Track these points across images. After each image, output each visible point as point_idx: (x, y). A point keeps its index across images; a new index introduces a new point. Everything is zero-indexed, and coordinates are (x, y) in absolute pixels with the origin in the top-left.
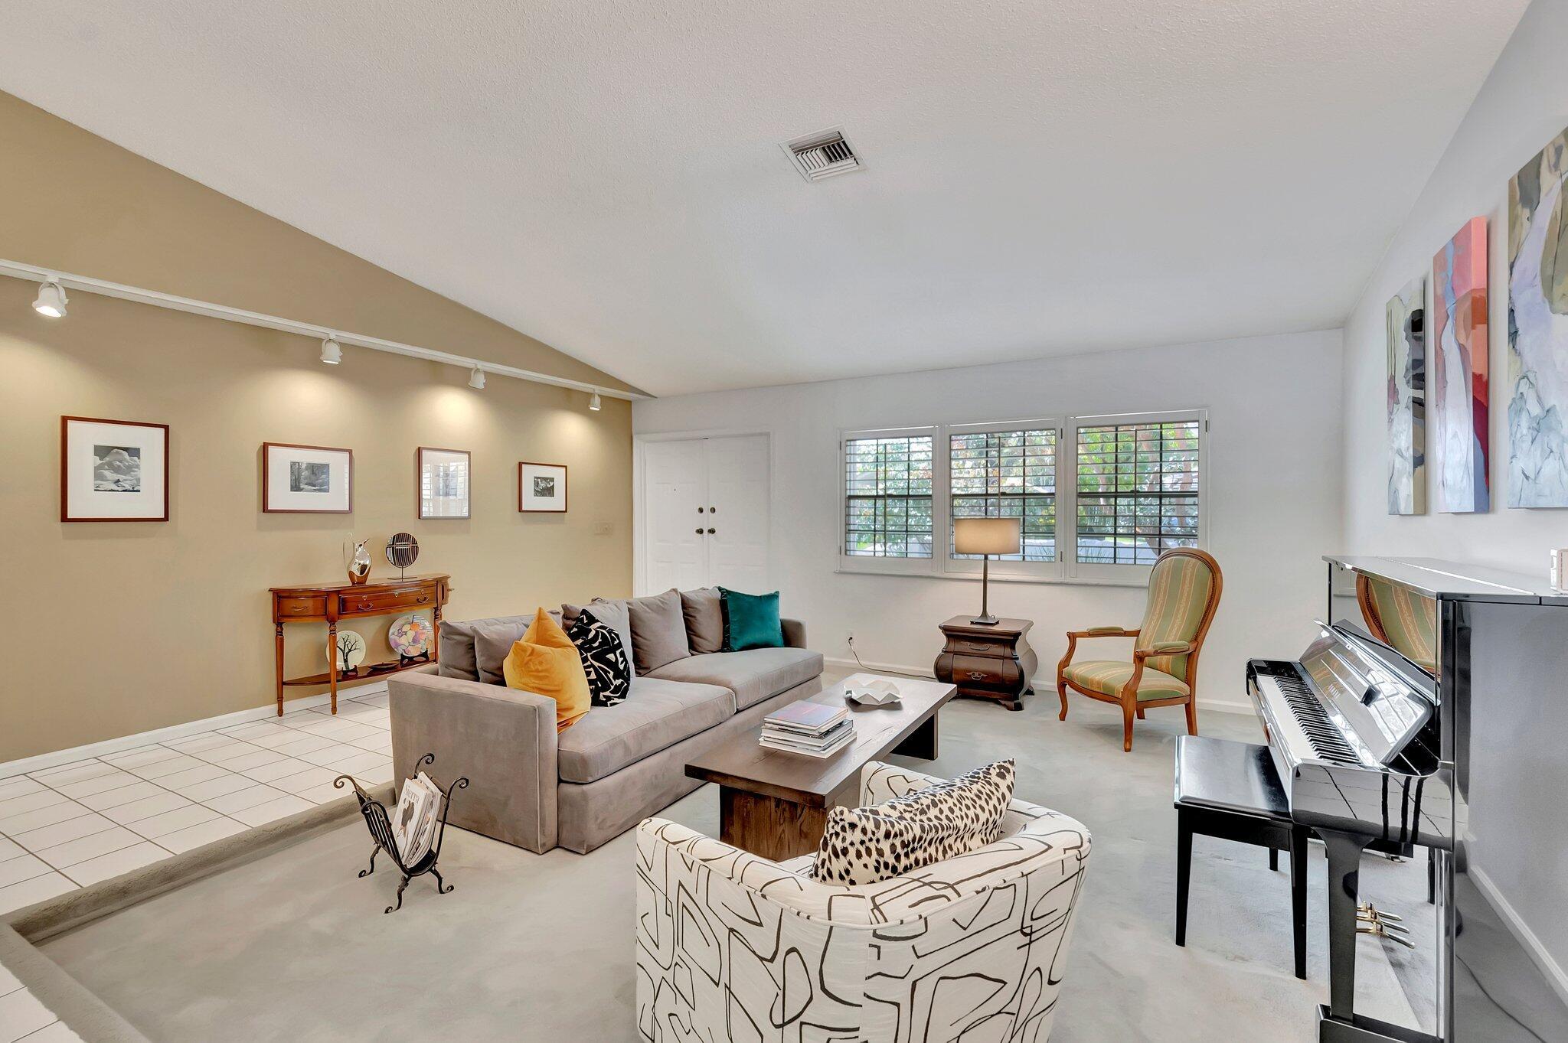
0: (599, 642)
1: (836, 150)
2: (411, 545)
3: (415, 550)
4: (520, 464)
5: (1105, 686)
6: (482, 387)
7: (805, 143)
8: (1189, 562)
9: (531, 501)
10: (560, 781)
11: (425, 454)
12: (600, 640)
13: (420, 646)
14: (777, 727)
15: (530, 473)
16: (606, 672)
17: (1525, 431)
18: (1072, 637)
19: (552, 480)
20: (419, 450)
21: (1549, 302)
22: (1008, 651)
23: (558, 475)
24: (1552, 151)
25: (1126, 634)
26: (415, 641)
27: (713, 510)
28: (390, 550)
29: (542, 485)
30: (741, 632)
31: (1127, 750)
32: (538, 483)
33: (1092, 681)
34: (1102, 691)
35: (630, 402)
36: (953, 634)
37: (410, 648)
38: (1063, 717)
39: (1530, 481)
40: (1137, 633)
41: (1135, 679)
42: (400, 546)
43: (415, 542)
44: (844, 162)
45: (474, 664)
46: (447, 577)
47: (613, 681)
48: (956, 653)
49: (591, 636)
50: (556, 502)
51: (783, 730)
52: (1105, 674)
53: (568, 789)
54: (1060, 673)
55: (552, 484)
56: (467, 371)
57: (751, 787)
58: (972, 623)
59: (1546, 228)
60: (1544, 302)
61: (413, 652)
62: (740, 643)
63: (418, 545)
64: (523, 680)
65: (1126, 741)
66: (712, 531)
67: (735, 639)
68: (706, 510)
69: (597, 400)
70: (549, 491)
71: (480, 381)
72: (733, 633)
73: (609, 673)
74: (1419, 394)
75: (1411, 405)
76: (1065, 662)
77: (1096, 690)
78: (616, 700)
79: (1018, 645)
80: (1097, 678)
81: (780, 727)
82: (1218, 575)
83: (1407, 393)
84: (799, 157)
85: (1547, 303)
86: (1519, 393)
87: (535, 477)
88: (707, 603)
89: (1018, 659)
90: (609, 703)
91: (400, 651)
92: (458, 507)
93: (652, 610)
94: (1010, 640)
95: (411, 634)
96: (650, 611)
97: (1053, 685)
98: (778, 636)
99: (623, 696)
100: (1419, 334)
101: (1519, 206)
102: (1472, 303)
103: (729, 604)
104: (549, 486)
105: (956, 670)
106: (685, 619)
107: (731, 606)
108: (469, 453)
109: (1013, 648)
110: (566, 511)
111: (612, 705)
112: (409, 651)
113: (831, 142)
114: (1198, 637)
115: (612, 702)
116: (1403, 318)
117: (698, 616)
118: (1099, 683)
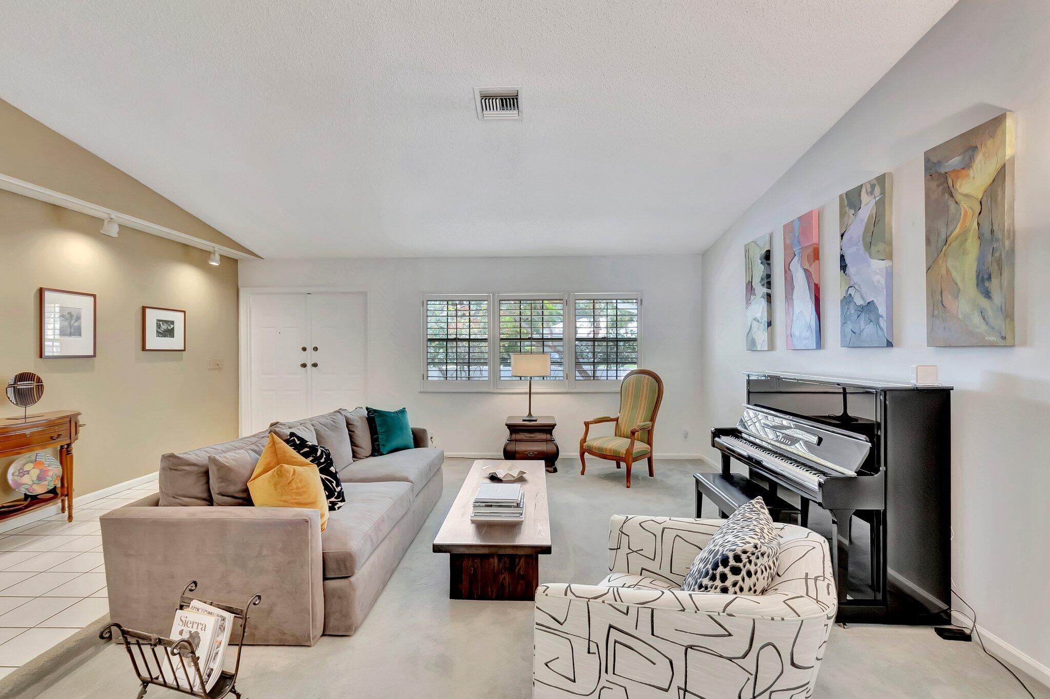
0: (325, 458)
1: (509, 101)
2: (35, 384)
3: (40, 388)
4: (144, 309)
5: (614, 451)
6: (115, 235)
7: (491, 92)
8: (645, 377)
9: (154, 341)
10: (325, 578)
11: (48, 295)
12: (324, 456)
13: (46, 483)
14: (484, 504)
15: (152, 317)
16: (331, 482)
17: (853, 312)
18: (587, 424)
19: (172, 323)
20: (41, 292)
21: (868, 253)
22: (548, 436)
23: (178, 318)
24: (868, 186)
25: (612, 420)
26: (40, 478)
27: (316, 349)
28: (11, 390)
29: (164, 327)
30: (388, 440)
31: (628, 487)
32: (160, 325)
33: (606, 450)
34: (612, 455)
35: (237, 260)
36: (513, 429)
37: (35, 487)
38: (583, 473)
39: (857, 334)
40: (617, 420)
41: (632, 445)
42: (22, 385)
43: (39, 380)
44: (511, 112)
45: (209, 490)
46: (79, 414)
47: (336, 488)
48: (516, 441)
49: (319, 453)
50: (176, 342)
51: (491, 506)
52: (612, 444)
53: (331, 584)
54: (582, 447)
55: (172, 326)
56: (99, 221)
57: (493, 550)
58: (524, 420)
59: (866, 220)
60: (865, 253)
61: (39, 490)
62: (388, 448)
63: (44, 383)
64: (283, 498)
65: (627, 481)
66: (315, 365)
67: (383, 445)
68: (310, 349)
69: (217, 257)
70: (170, 333)
71: (114, 231)
72: (381, 442)
73: (333, 482)
74: (769, 291)
75: (766, 296)
76: (584, 440)
77: (609, 454)
78: (340, 504)
79: (554, 432)
80: (609, 447)
81: (486, 504)
82: (661, 384)
83: (761, 290)
84: (483, 101)
85: (867, 254)
86: (849, 293)
87: (158, 320)
88: (359, 420)
89: (554, 440)
90: (336, 507)
91: (23, 490)
92: (82, 345)
93: (328, 428)
94: (548, 429)
95: (35, 473)
96: (327, 429)
97: (576, 454)
98: (410, 440)
99: (343, 500)
100: (768, 262)
101: (847, 208)
102: (814, 249)
103: (374, 418)
104: (169, 328)
105: (518, 451)
106: (349, 434)
107: (378, 421)
108: (94, 296)
109: (551, 434)
110: (184, 350)
111: (339, 508)
112: (34, 490)
113: (507, 96)
114: (653, 419)
115: (338, 506)
116: (758, 254)
117: (356, 431)
118: (610, 450)
